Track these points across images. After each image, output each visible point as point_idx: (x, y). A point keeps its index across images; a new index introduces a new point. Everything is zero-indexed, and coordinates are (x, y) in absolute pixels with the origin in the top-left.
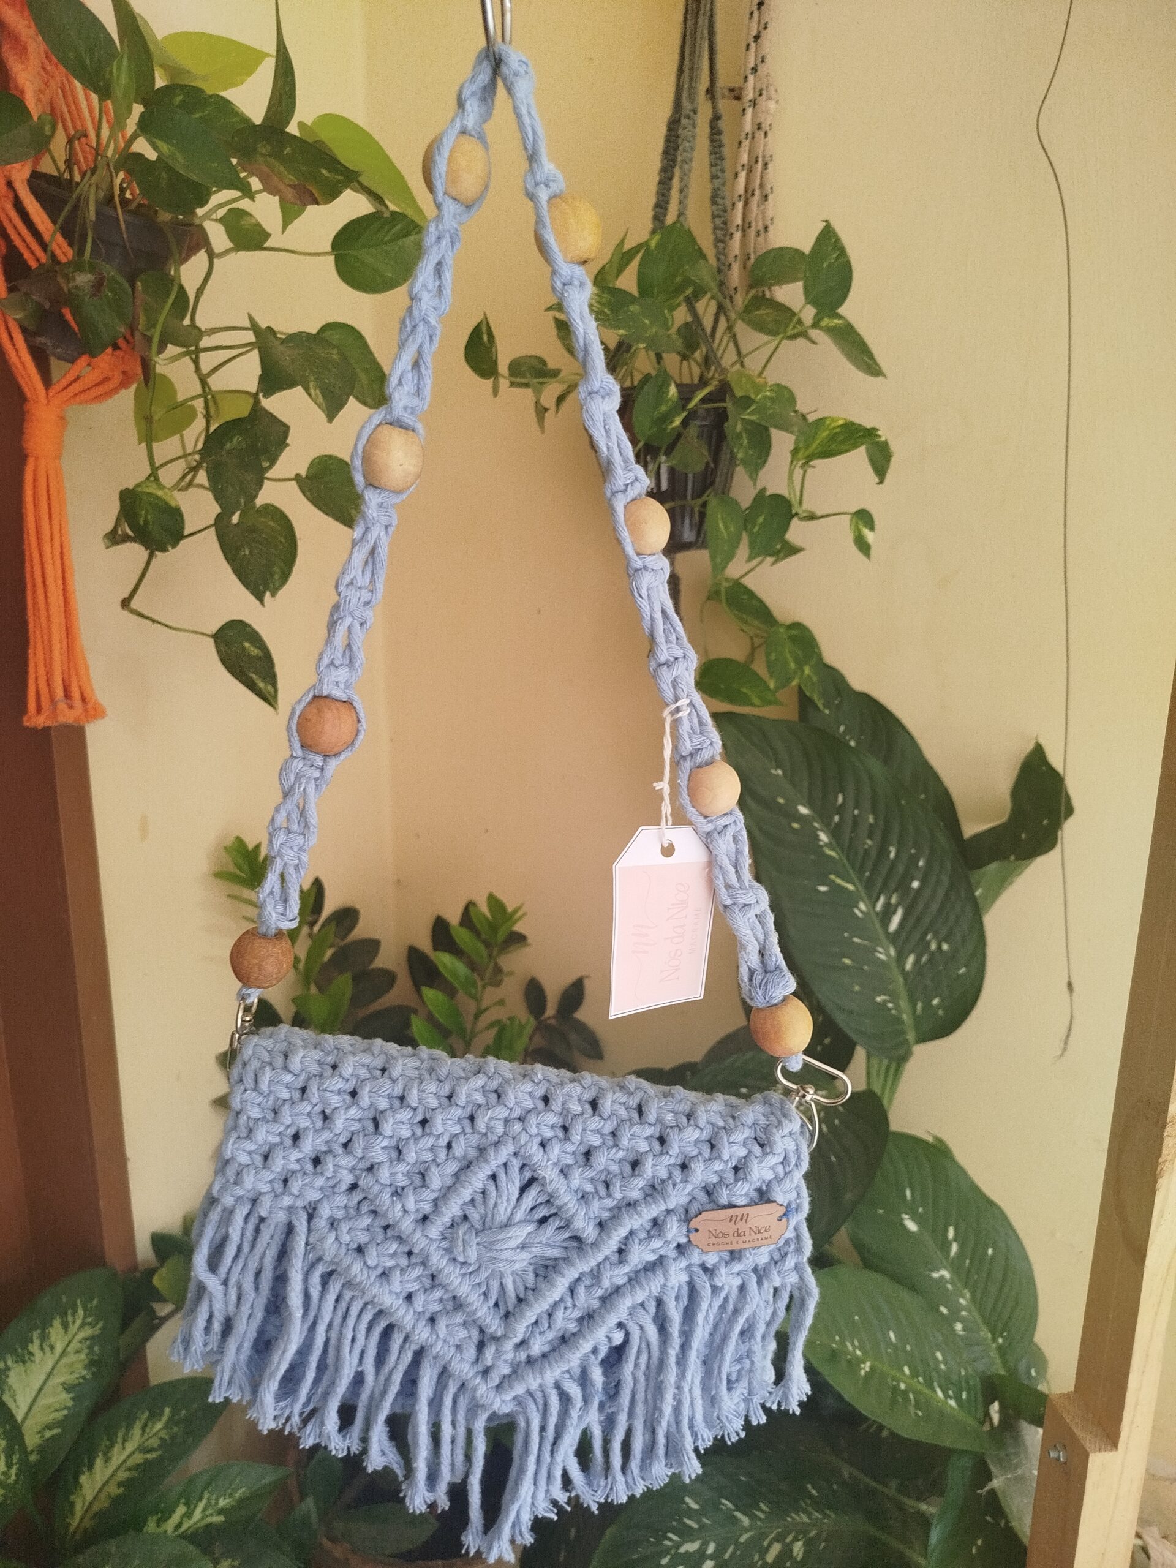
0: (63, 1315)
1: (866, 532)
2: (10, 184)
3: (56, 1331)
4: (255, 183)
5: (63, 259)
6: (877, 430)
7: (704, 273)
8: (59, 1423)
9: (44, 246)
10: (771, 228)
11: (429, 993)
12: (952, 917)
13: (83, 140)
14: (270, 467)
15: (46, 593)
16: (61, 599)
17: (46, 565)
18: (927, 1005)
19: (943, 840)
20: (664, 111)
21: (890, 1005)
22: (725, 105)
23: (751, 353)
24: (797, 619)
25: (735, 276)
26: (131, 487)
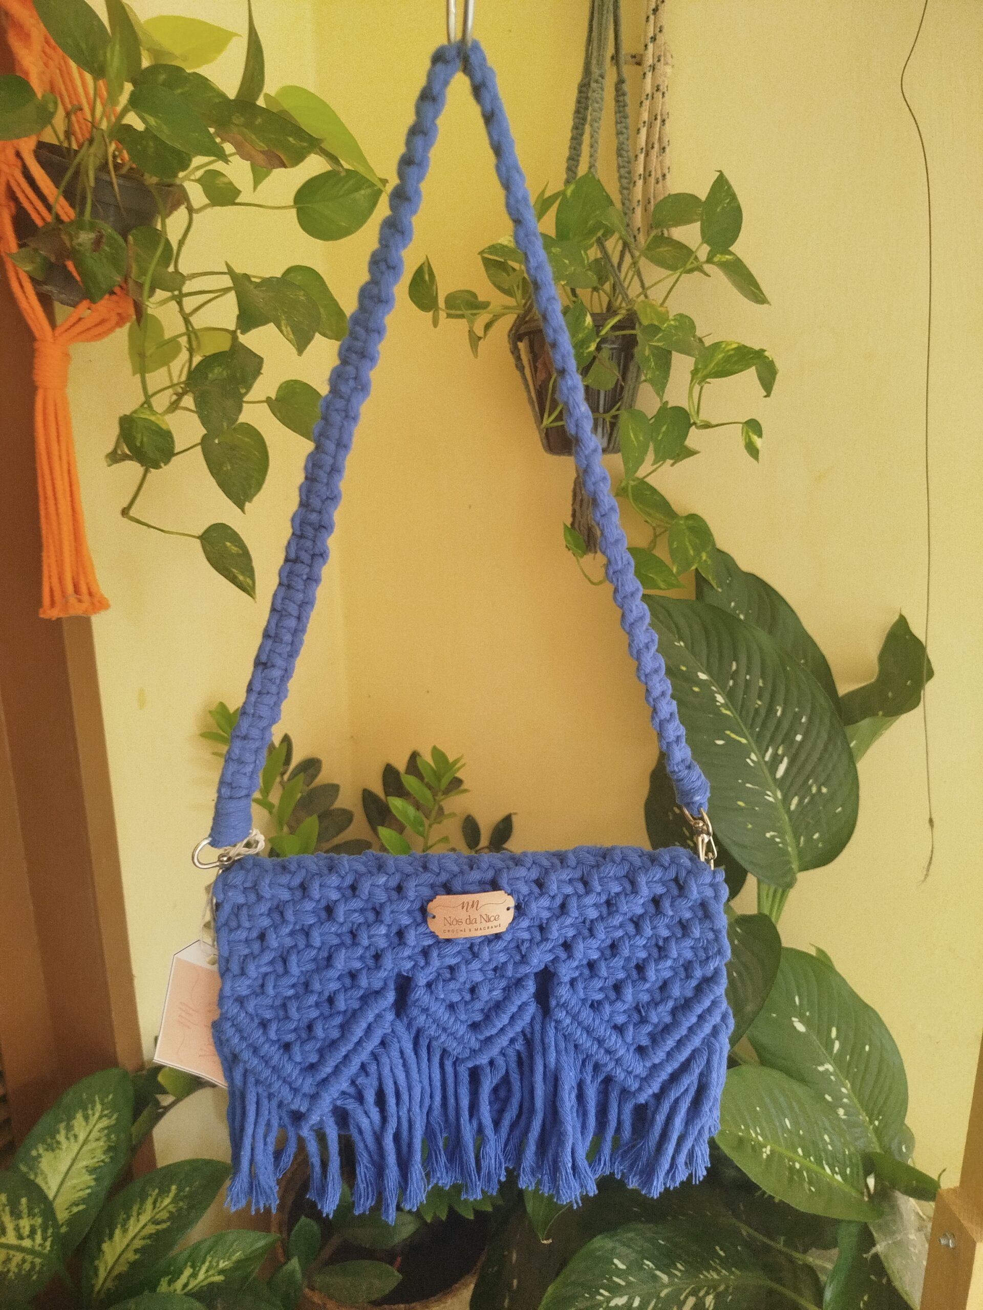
0: (85, 1109)
1: (755, 438)
2: (18, 155)
3: (78, 1122)
4: (229, 148)
5: (65, 218)
6: (764, 351)
7: (614, 217)
8: (84, 1201)
9: (49, 207)
10: (668, 176)
11: (384, 832)
12: (830, 766)
13: (79, 113)
14: (246, 393)
15: (56, 504)
16: (70, 509)
17: (56, 482)
18: (809, 839)
19: (823, 701)
20: (576, 76)
21: (778, 840)
22: (628, 70)
23: (653, 286)
24: (693, 512)
25: (638, 218)
26: (128, 413)
